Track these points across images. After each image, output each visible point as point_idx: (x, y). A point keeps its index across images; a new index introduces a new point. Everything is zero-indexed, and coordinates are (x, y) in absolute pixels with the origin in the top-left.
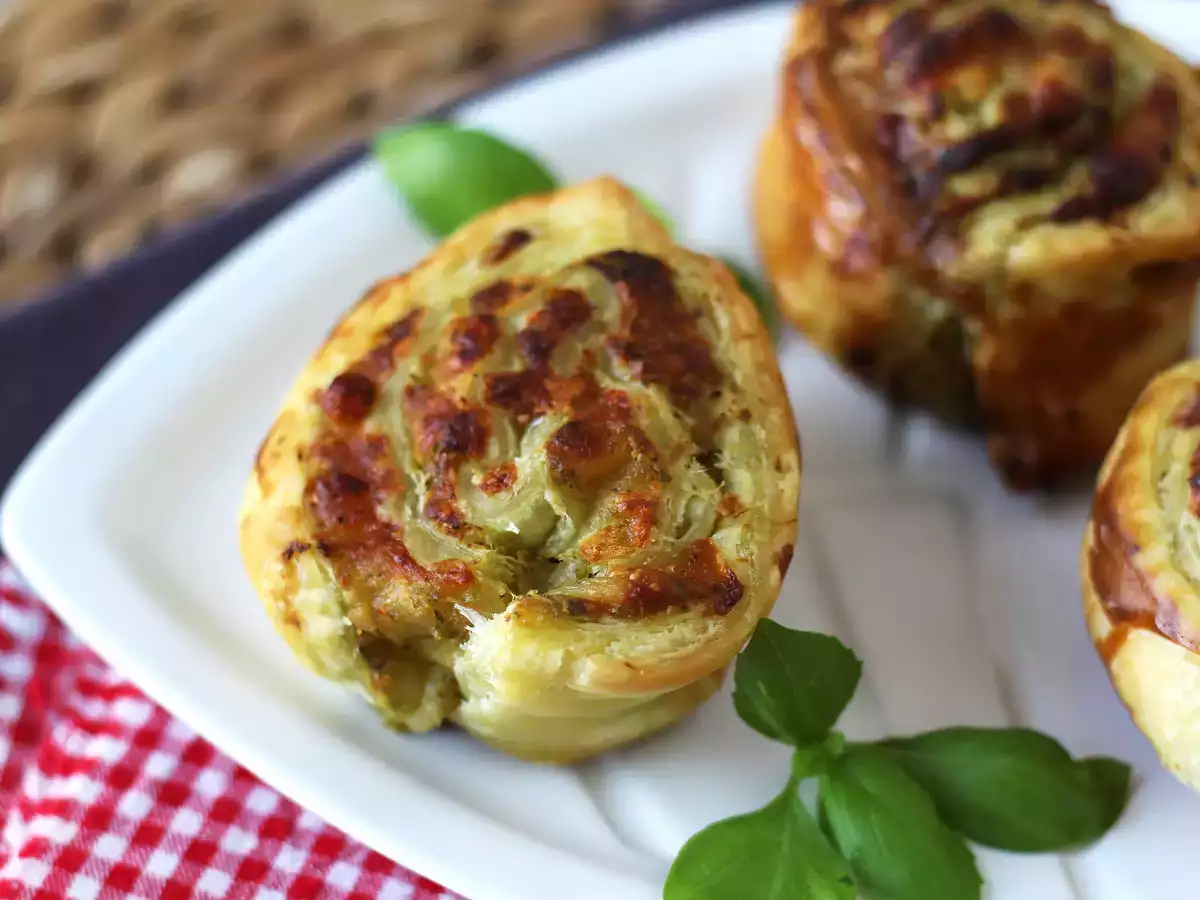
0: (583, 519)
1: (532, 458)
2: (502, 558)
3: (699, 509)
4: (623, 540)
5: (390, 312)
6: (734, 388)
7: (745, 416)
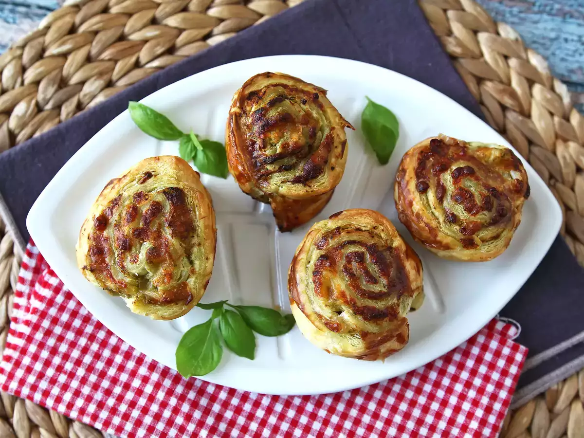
0: (155, 272)
1: (142, 255)
2: (135, 281)
3: (184, 274)
4: (163, 282)
5: (113, 195)
6: (198, 236)
7: (199, 245)
